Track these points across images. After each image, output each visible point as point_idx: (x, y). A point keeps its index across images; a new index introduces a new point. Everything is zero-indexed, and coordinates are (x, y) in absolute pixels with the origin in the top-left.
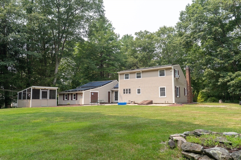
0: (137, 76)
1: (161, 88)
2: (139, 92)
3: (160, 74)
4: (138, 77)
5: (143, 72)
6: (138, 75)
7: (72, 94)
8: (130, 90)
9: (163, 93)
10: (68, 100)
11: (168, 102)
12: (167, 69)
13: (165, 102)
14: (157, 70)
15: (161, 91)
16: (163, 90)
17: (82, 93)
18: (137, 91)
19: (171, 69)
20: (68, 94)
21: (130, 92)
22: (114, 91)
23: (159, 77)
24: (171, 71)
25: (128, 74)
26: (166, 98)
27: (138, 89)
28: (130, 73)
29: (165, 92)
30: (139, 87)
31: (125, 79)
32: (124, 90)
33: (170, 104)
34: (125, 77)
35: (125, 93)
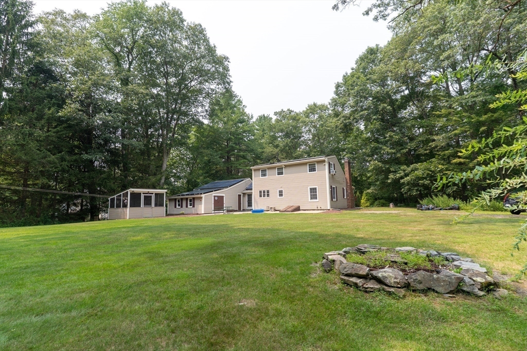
0: (278, 173)
1: (311, 189)
2: (281, 194)
5: (286, 166)
7: (187, 199)
8: (268, 192)
9: (314, 195)
10: (182, 207)
11: (321, 208)
12: (319, 162)
13: (317, 208)
14: (305, 164)
15: (311, 192)
16: (313, 190)
17: (201, 198)
18: (278, 194)
19: (324, 161)
20: (182, 199)
21: (268, 195)
22: (246, 193)
23: (309, 173)
24: (324, 165)
25: (265, 170)
26: (318, 202)
27: (280, 191)
28: (269, 168)
29: (317, 194)
30: (281, 187)
31: (261, 177)
32: (260, 192)
33: (324, 210)
34: (261, 173)
35: (262, 197)
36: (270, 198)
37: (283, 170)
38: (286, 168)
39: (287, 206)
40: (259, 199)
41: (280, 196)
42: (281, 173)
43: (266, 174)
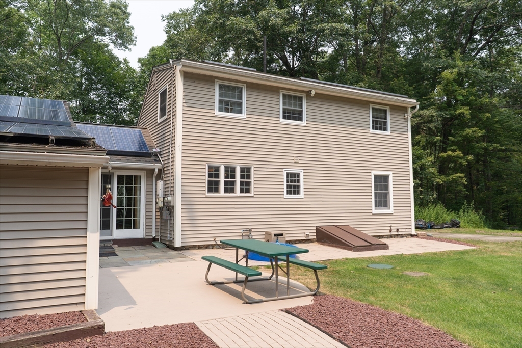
0: (284, 111)
2: (293, 184)
3: (373, 122)
4: (288, 115)
6: (290, 105)
8: (246, 173)
11: (398, 230)
14: (365, 104)
15: (376, 188)
18: (285, 184)
21: (245, 187)
24: (405, 119)
25: (238, 88)
26: (391, 214)
27: (291, 174)
28: (252, 87)
29: (389, 193)
30: (295, 163)
31: (217, 112)
32: (214, 172)
33: (402, 236)
34: (220, 96)
35: (217, 190)
36: (252, 197)
37: (301, 106)
38: (311, 100)
39: (315, 228)
40: (207, 197)
41: (291, 193)
42: (293, 114)
43: (240, 105)
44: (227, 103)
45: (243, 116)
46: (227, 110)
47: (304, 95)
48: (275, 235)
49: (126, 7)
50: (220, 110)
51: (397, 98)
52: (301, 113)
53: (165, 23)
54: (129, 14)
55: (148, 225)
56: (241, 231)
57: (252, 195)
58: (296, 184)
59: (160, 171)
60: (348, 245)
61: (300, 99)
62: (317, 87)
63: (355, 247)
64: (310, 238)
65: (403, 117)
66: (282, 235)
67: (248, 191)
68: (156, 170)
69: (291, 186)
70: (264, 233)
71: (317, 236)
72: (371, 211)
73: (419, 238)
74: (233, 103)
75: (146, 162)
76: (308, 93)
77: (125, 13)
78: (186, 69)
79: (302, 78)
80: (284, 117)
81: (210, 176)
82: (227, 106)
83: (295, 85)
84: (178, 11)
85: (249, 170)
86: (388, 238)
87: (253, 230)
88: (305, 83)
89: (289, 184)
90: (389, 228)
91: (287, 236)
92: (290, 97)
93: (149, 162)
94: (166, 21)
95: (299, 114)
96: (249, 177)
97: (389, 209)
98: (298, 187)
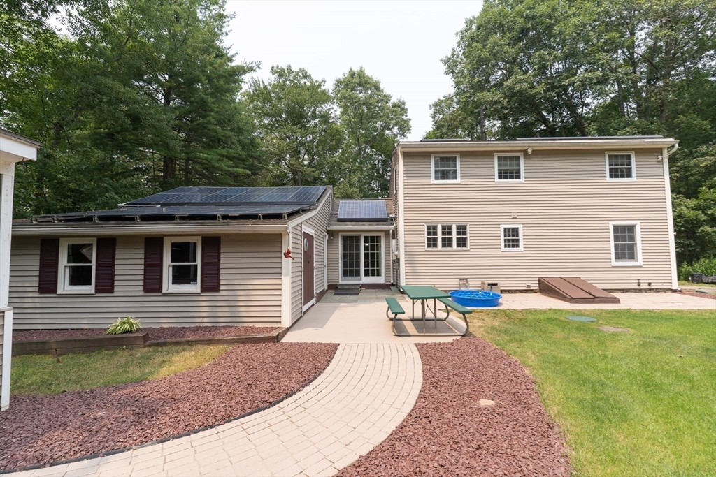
0: (500, 172)
1: (616, 228)
2: (512, 238)
3: (611, 170)
4: (503, 175)
6: (506, 165)
8: (462, 230)
9: (623, 247)
11: (650, 284)
12: (642, 152)
13: (639, 285)
14: (599, 153)
15: (616, 239)
16: (625, 236)
18: (503, 238)
19: (659, 151)
20: (108, 245)
21: (462, 242)
22: (338, 232)
23: (609, 179)
24: (658, 161)
25: (452, 157)
26: (641, 267)
27: (509, 229)
28: (466, 155)
29: (636, 244)
30: (513, 218)
31: (433, 181)
32: (432, 230)
33: (657, 291)
34: (435, 167)
35: (435, 245)
36: (468, 251)
37: (519, 165)
38: (530, 158)
39: (537, 279)
40: (426, 251)
41: (509, 246)
42: (509, 173)
43: (455, 172)
44: (443, 172)
45: (458, 181)
46: (443, 178)
47: (521, 155)
48: (489, 284)
49: (404, 104)
50: (436, 178)
51: (643, 140)
52: (518, 172)
53: (433, 110)
54: (406, 110)
55: (387, 274)
56: (458, 280)
57: (468, 249)
58: (515, 238)
59: (393, 231)
60: (565, 297)
61: (518, 158)
62: (533, 145)
63: (573, 299)
64: (532, 288)
65: (656, 160)
66: (496, 284)
67: (465, 245)
68: (391, 231)
69: (509, 241)
70: (480, 283)
71: (539, 286)
72: (609, 263)
73: (684, 293)
74: (448, 172)
75: (383, 225)
76: (525, 152)
77: (403, 109)
78: (403, 150)
79: (518, 139)
80: (500, 178)
81: (429, 234)
82: (442, 175)
83: (509, 147)
84: (442, 98)
85: (465, 228)
86: (636, 292)
87: (469, 280)
88: (521, 143)
89: (507, 238)
90: (637, 281)
91: (501, 285)
92: (505, 158)
93: (386, 225)
94: (433, 108)
95: (516, 173)
96: (465, 233)
97: (637, 261)
98: (518, 241)
